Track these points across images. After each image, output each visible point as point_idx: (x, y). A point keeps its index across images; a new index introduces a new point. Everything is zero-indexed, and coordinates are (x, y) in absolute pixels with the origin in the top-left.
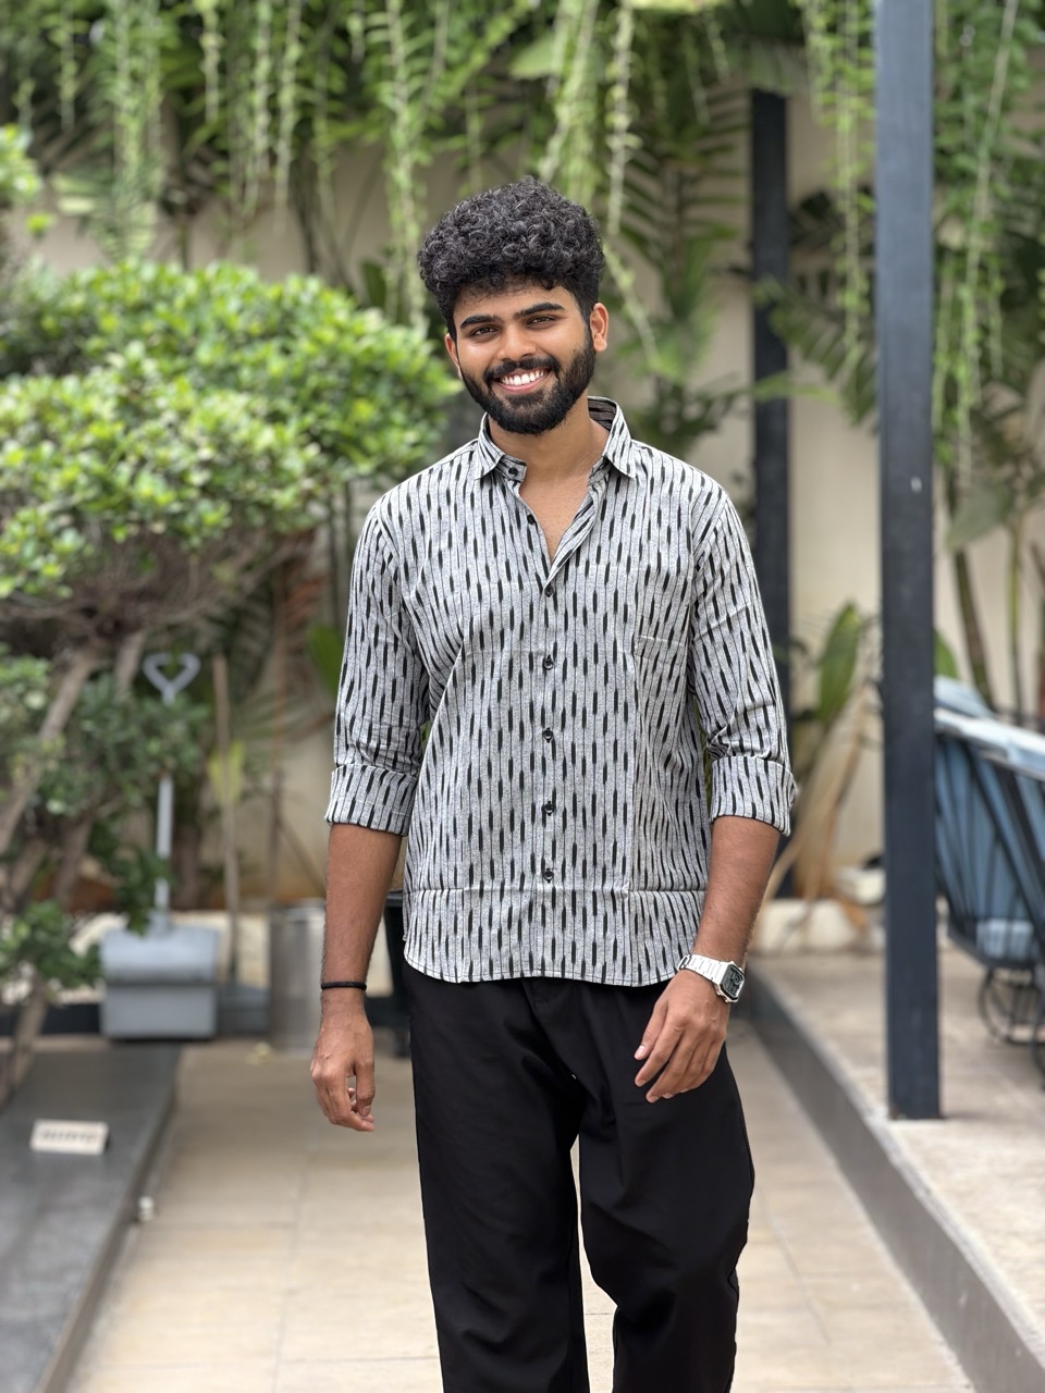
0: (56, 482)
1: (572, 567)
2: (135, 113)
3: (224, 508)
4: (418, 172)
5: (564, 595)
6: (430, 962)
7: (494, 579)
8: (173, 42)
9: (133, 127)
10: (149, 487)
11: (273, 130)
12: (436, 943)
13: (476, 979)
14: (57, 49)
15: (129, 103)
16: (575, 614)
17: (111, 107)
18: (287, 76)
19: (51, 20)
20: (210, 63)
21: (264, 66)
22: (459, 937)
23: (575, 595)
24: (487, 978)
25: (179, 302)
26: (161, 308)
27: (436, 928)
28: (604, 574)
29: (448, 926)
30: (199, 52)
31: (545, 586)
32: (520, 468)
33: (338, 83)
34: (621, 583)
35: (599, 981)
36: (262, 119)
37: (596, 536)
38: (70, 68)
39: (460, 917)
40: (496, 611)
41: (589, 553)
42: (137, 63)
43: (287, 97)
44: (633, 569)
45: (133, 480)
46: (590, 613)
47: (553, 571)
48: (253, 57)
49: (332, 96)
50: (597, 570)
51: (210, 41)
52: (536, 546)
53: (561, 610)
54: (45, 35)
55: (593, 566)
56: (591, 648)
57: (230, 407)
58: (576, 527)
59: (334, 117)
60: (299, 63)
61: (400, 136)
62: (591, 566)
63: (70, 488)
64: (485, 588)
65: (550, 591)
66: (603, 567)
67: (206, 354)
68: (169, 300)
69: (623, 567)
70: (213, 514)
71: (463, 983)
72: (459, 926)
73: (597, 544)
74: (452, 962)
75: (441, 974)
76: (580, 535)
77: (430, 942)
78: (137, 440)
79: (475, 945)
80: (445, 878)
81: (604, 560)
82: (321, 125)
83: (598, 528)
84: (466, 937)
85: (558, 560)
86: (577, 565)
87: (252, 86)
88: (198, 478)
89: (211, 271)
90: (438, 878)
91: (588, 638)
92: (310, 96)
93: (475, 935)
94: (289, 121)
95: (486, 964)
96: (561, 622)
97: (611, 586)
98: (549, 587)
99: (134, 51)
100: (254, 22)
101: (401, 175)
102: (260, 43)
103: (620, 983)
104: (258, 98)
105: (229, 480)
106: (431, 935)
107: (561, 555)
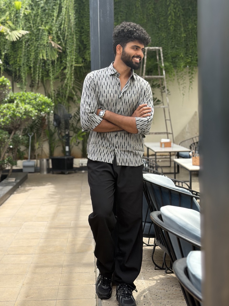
0: (9, 114)
1: (125, 94)
2: (24, 77)
3: (26, 116)
4: (54, 83)
5: (123, 99)
6: (91, 157)
7: (113, 93)
8: (28, 69)
9: (24, 78)
10: (18, 114)
11: (39, 78)
12: (93, 154)
13: (98, 160)
14: (17, 70)
15: (23, 76)
16: (124, 103)
17: (22, 76)
18: (40, 73)
19: (16, 67)
20: (32, 71)
21: (38, 72)
22: (97, 153)
23: (125, 99)
24: (100, 161)
25: (25, 96)
26: (23, 97)
27: (93, 151)
28: (130, 96)
29: (96, 150)
30: (31, 70)
31: (119, 97)
32: (119, 75)
33: (46, 73)
34: (133, 98)
35: (128, 166)
36: (38, 77)
37: (129, 89)
38: (18, 72)
39: (98, 149)
40: (113, 99)
41: (128, 92)
42: (24, 71)
43: (40, 75)
44: (136, 96)
45: (16, 113)
46: (127, 103)
47: (121, 94)
48: (37, 71)
49: (45, 75)
50: (129, 95)
51: (32, 69)
52: (119, 89)
53: (122, 102)
54: (15, 69)
55: (129, 94)
56: (126, 109)
57: (28, 106)
58: (125, 87)
59: (45, 77)
60: (42, 71)
61: (51, 79)
62: (128, 94)
63: (10, 114)
64: (111, 94)
65: (121, 98)
66: (130, 95)
67: (27, 101)
68: (24, 96)
69: (134, 95)
70: (25, 117)
71: (96, 161)
72: (98, 151)
73: (129, 90)
74: (95, 157)
75: (92, 159)
76: (126, 88)
77: (91, 153)
78: (17, 110)
79: (99, 155)
80: (97, 142)
81: (131, 93)
82: (44, 78)
83: (129, 87)
84: (98, 153)
85: (122, 93)
86: (126, 94)
87: (37, 74)
88: (23, 113)
89: (29, 93)
90: (95, 142)
91: (126, 107)
92: (43, 75)
93: (100, 153)
94: (40, 77)
95: (100, 159)
96: (122, 104)
97: (132, 98)
98: (120, 98)
99: (24, 70)
100: (37, 67)
101: (52, 83)
102: (37, 69)
103: (132, 166)
104: (37, 75)
105: (27, 114)
106: (92, 152)
107: (123, 91)
